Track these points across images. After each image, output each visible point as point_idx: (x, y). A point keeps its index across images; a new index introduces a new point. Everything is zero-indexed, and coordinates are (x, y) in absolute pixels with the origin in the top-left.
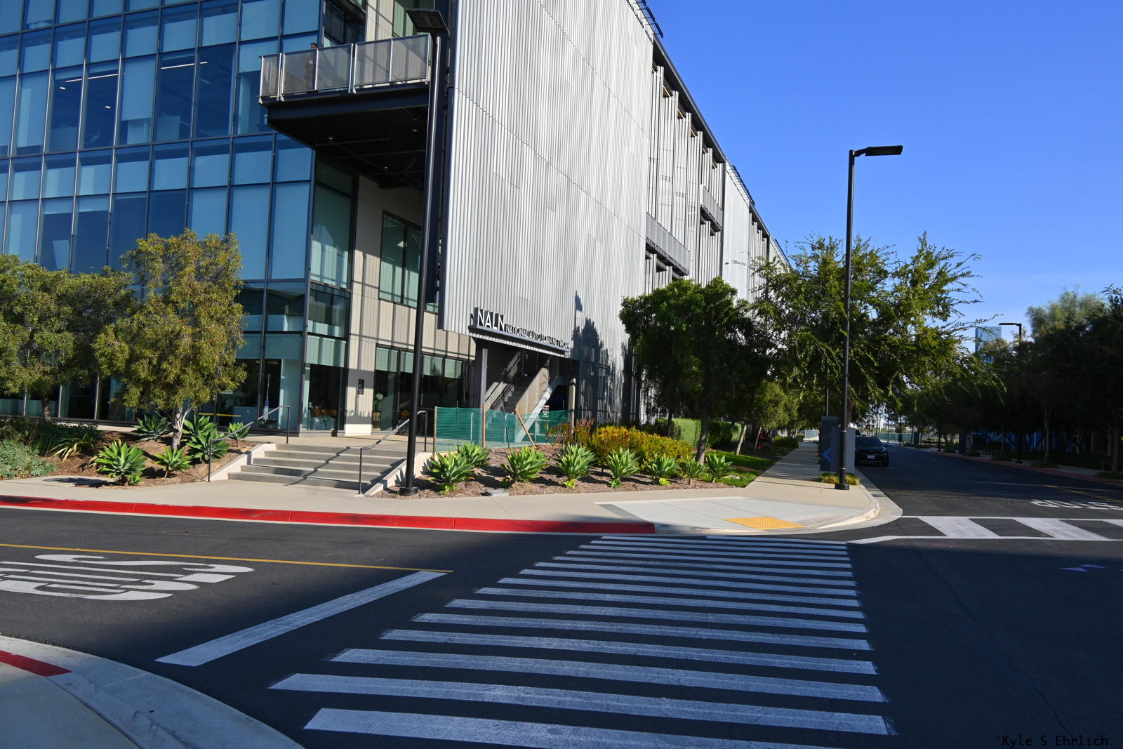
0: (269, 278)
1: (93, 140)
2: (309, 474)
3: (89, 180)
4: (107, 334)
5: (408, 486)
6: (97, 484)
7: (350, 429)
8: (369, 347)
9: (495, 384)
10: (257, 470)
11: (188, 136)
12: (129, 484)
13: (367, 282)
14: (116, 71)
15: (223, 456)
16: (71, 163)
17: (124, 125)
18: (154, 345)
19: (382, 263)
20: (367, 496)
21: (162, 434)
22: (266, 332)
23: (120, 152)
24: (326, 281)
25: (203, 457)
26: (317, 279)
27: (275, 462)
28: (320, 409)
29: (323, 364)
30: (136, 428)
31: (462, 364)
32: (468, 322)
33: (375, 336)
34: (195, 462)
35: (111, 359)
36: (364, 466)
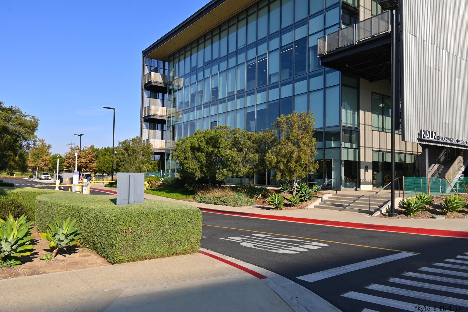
0: (325, 126)
1: (260, 84)
2: (347, 207)
3: (260, 98)
4: (269, 153)
5: (392, 212)
6: (269, 209)
7: (363, 187)
8: (369, 152)
9: (433, 165)
10: (325, 204)
11: (292, 76)
12: (279, 209)
13: (366, 124)
14: (266, 57)
15: (312, 199)
16: (254, 93)
17: (270, 76)
18: (285, 156)
19: (373, 114)
20: (373, 217)
21: (289, 190)
22: (325, 148)
23: (270, 86)
24: (348, 125)
25: (304, 199)
26: (345, 125)
27: (332, 201)
28: (349, 179)
29: (349, 160)
30: (280, 188)
31: (415, 157)
32: (417, 137)
33: (371, 146)
34: (302, 201)
35: (271, 163)
36: (371, 203)
